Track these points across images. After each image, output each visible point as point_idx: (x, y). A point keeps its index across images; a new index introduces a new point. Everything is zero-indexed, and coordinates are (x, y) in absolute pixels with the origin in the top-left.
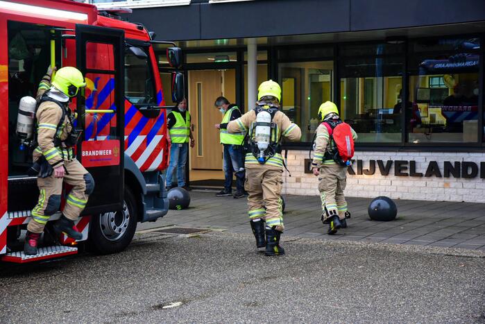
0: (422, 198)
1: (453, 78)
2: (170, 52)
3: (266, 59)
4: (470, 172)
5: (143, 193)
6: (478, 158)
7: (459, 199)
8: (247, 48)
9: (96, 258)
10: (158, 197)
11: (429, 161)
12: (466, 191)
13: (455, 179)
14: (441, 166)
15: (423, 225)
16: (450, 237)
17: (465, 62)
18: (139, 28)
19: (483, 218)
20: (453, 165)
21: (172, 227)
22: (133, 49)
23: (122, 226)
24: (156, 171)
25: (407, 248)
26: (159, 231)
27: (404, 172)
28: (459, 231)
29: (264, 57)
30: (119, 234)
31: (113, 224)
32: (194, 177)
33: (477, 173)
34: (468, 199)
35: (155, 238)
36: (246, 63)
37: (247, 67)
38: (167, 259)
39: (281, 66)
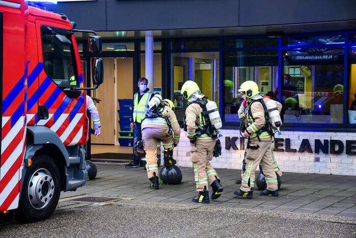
0: (295, 170)
1: (309, 69)
2: (91, 40)
3: (161, 49)
4: (337, 148)
5: (66, 165)
6: (344, 137)
7: (328, 172)
8: (145, 39)
9: (24, 226)
10: (78, 169)
11: (302, 139)
12: (333, 165)
13: (324, 155)
14: (312, 144)
15: (304, 195)
16: (331, 206)
17: (322, 56)
18: (63, 18)
19: (353, 189)
20: (323, 143)
21: (84, 196)
22: (58, 36)
23: (48, 196)
24: (76, 146)
25: (298, 215)
26: (75, 200)
27: (280, 148)
28: (338, 200)
29: (159, 47)
30: (45, 203)
31: (40, 194)
32: (94, 150)
33: (343, 150)
34: (336, 172)
35: (73, 206)
36: (144, 52)
37: (144, 56)
38: (91, 226)
39: (173, 55)
